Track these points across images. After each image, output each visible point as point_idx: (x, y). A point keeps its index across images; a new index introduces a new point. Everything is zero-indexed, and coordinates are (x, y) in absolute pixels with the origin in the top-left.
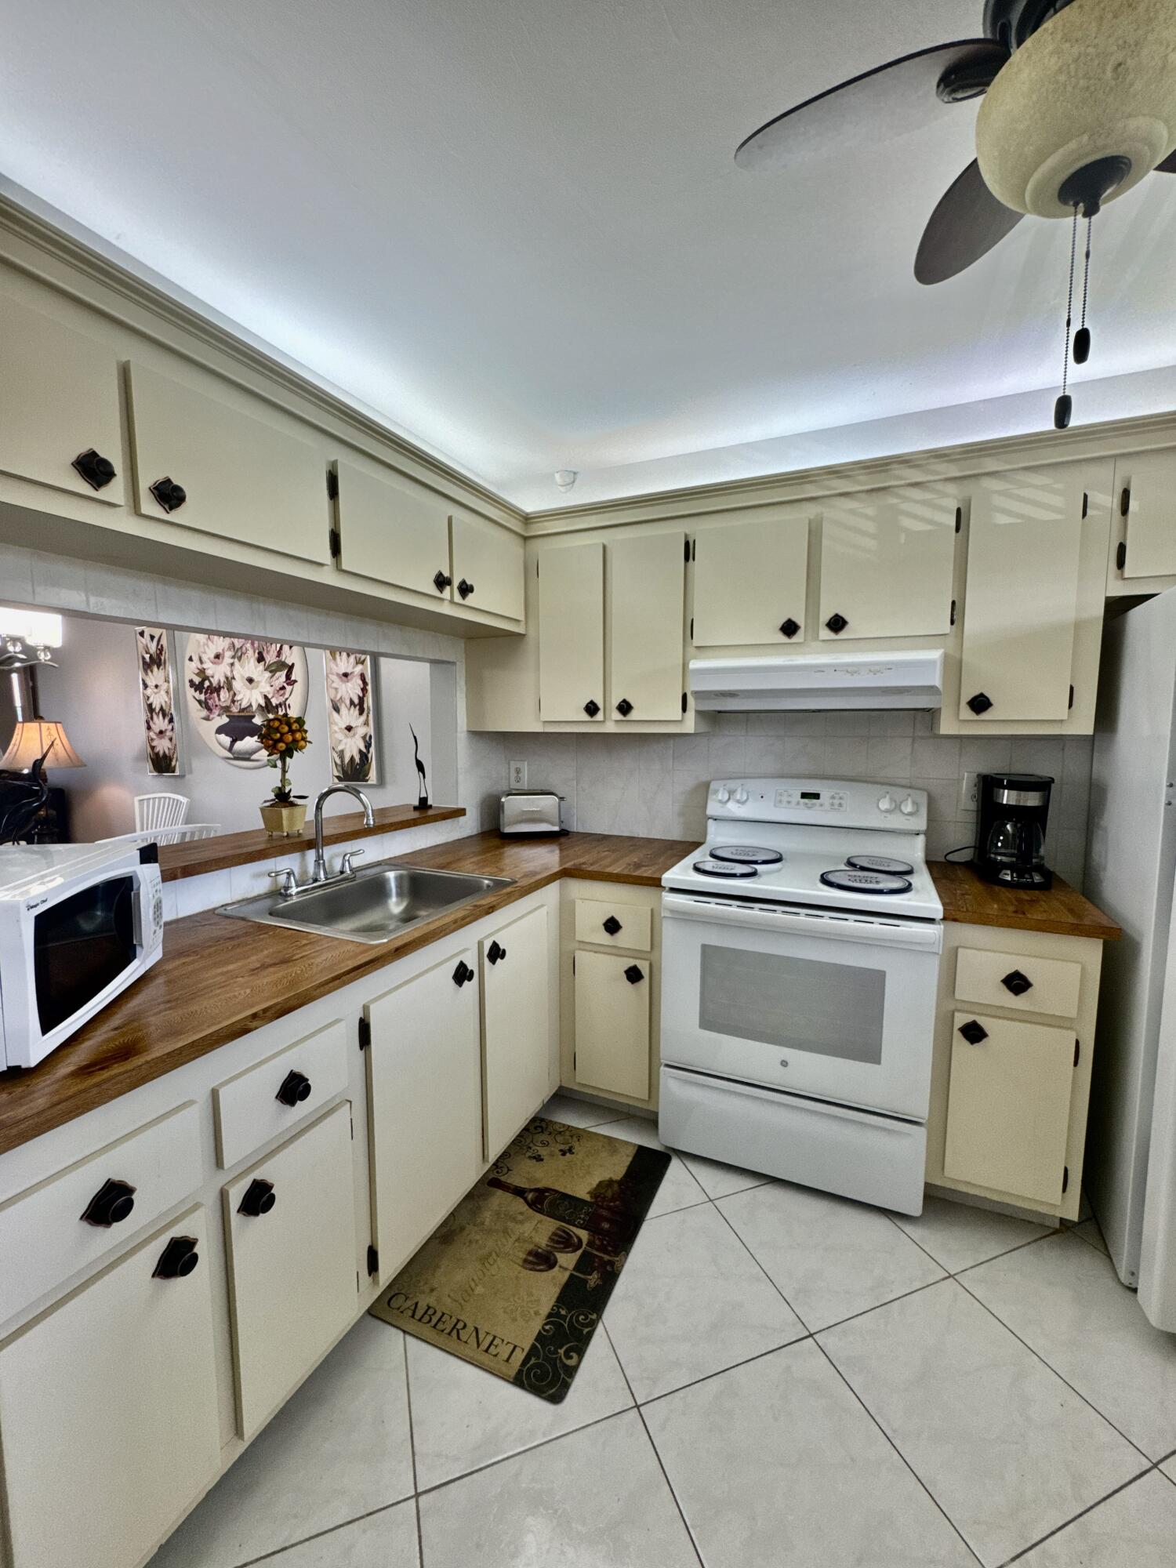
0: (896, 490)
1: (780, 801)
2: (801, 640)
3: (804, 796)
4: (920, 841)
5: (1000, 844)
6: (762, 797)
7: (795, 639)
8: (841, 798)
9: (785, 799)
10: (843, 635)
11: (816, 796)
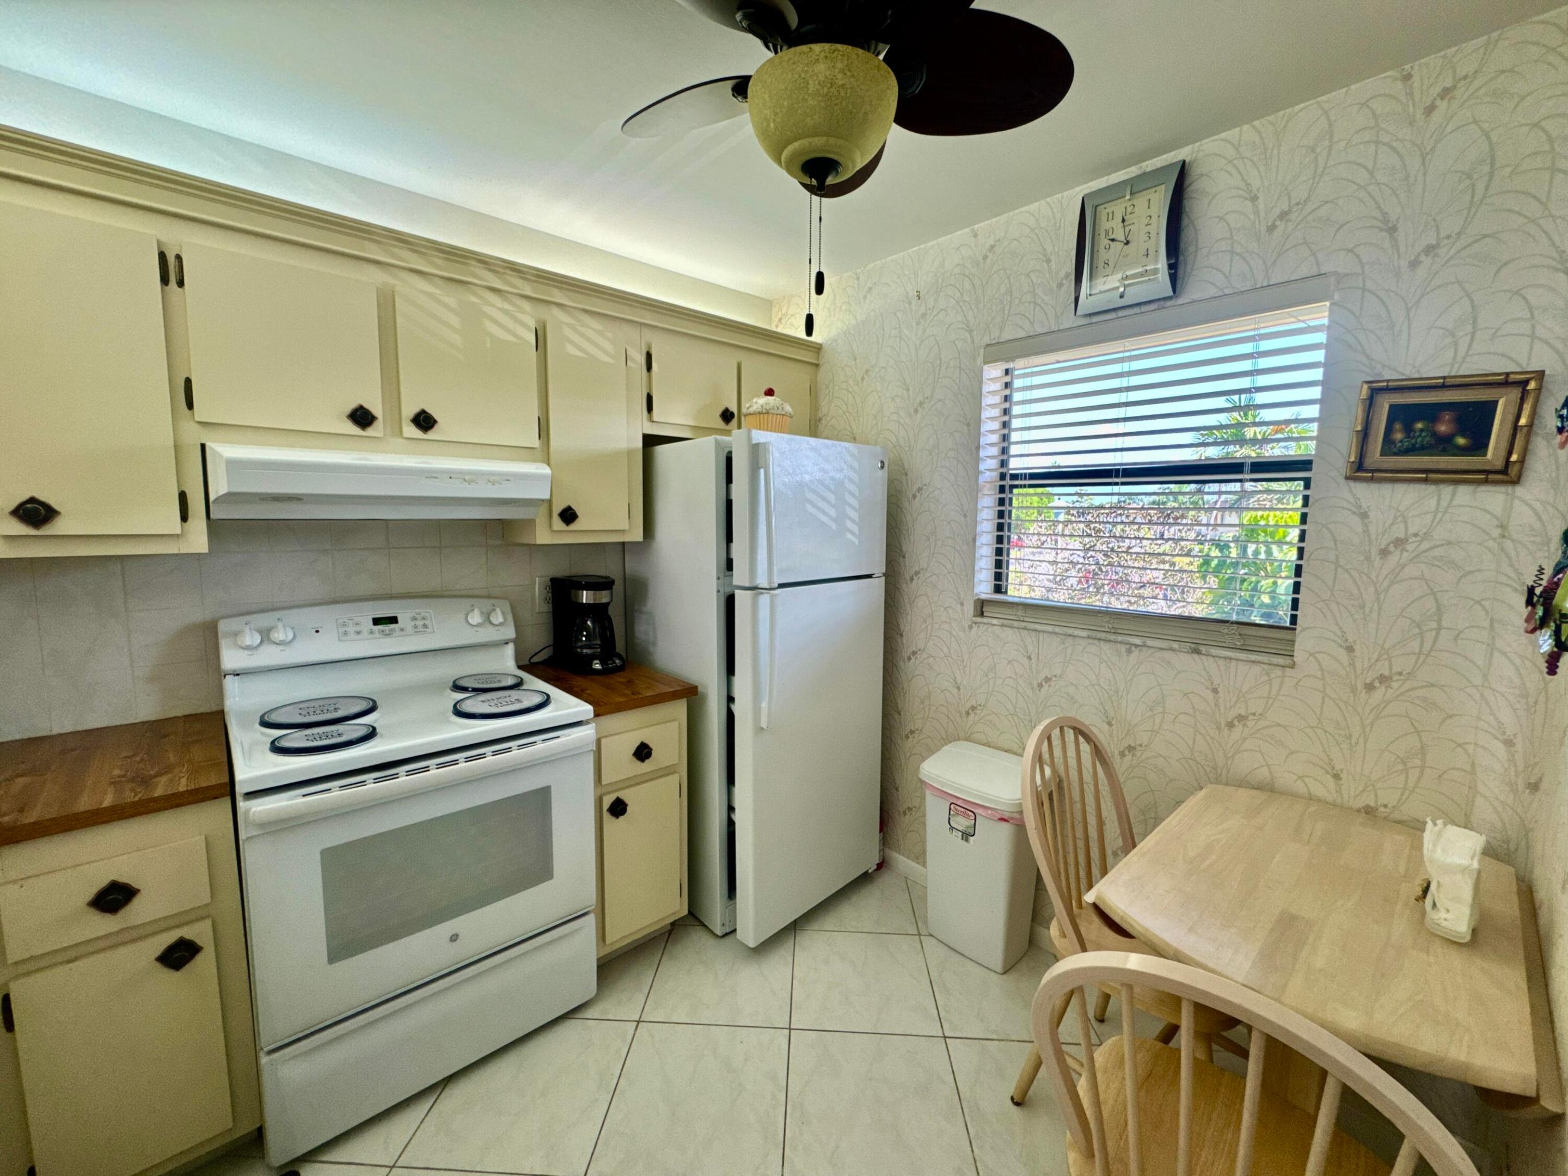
0: (474, 288)
1: (346, 633)
2: (380, 435)
3: (377, 621)
4: (510, 650)
5: (584, 639)
6: (317, 631)
7: (370, 432)
8: (424, 618)
9: (351, 629)
10: (431, 435)
11: (394, 620)
